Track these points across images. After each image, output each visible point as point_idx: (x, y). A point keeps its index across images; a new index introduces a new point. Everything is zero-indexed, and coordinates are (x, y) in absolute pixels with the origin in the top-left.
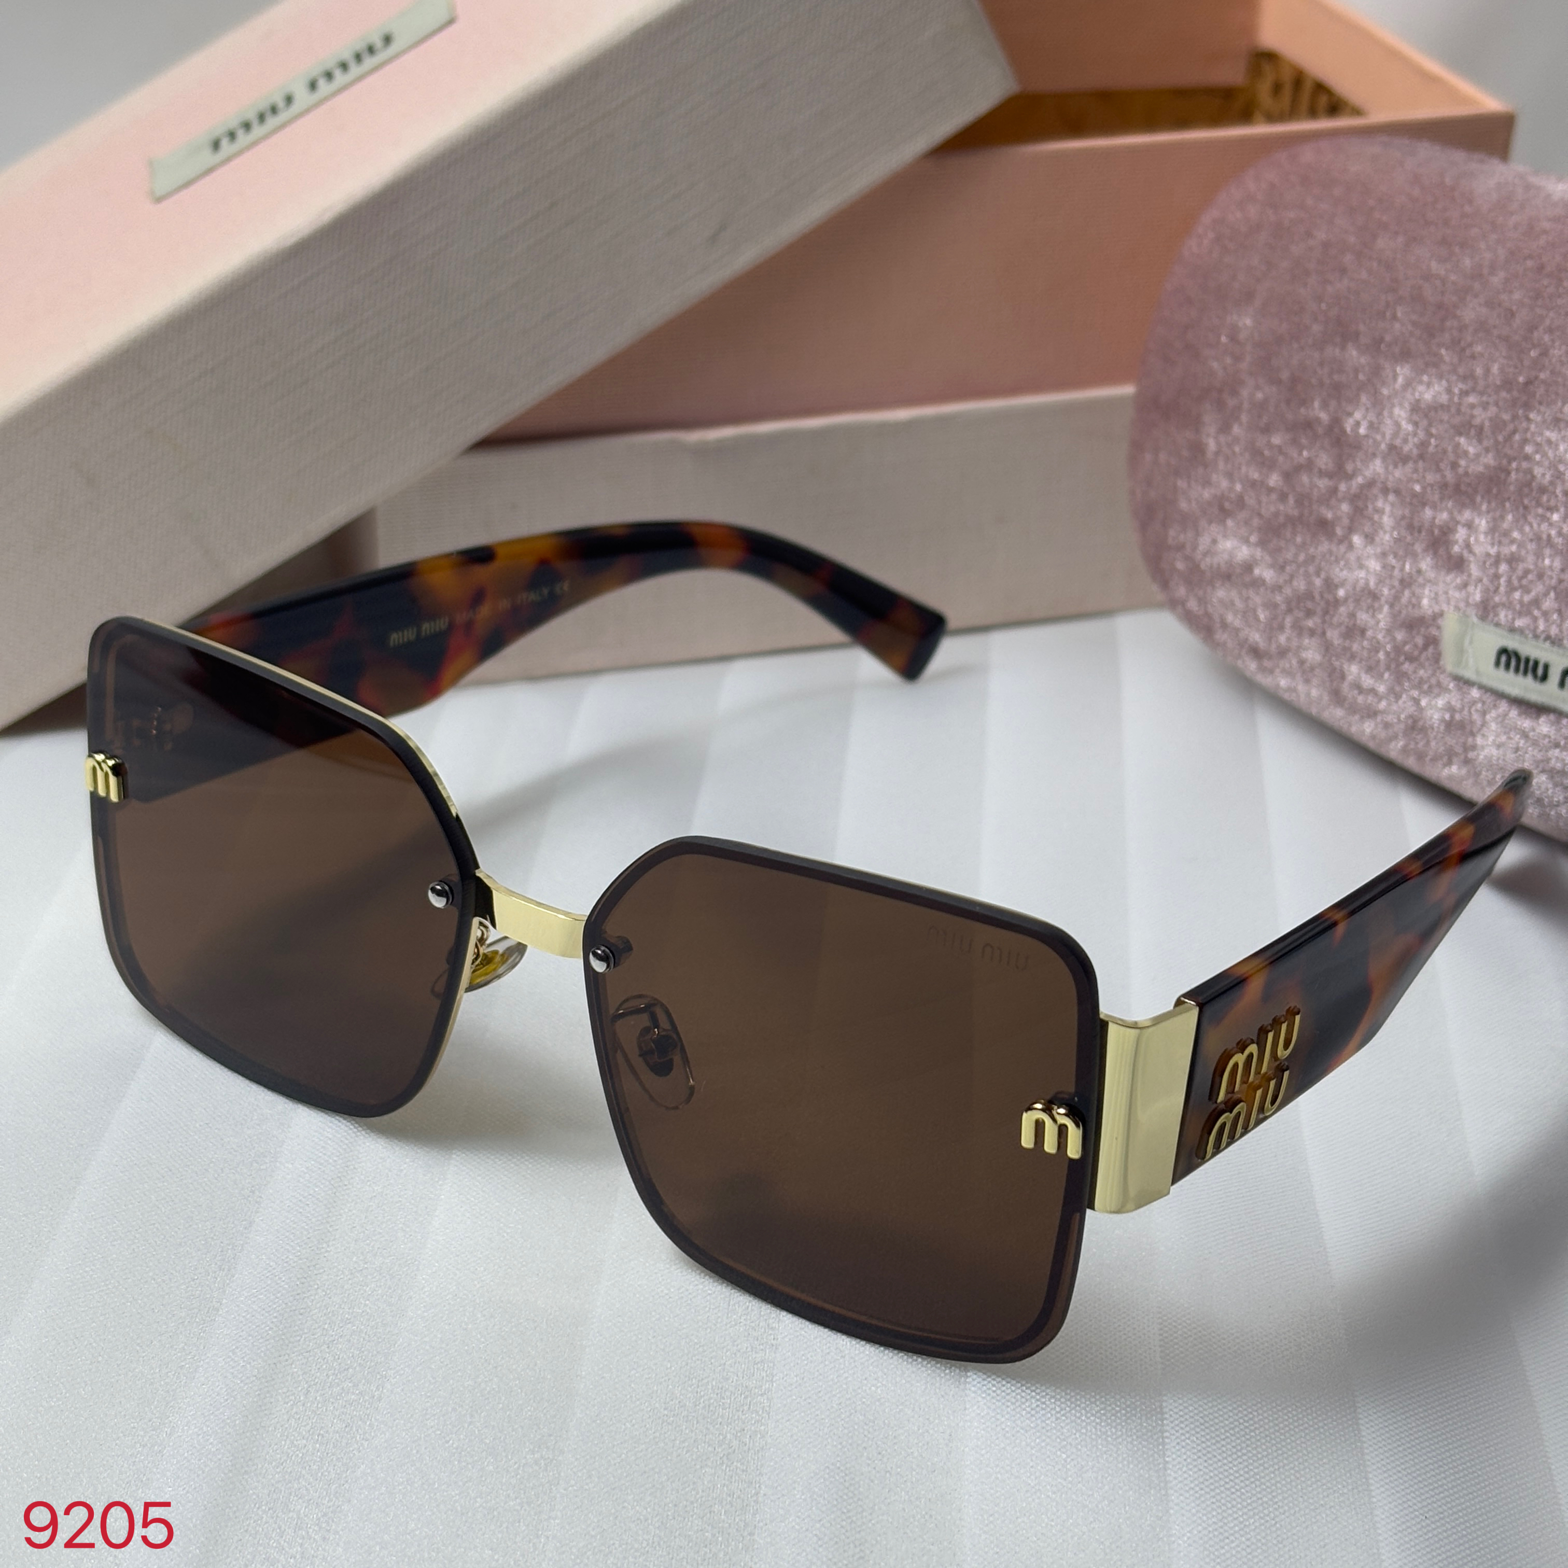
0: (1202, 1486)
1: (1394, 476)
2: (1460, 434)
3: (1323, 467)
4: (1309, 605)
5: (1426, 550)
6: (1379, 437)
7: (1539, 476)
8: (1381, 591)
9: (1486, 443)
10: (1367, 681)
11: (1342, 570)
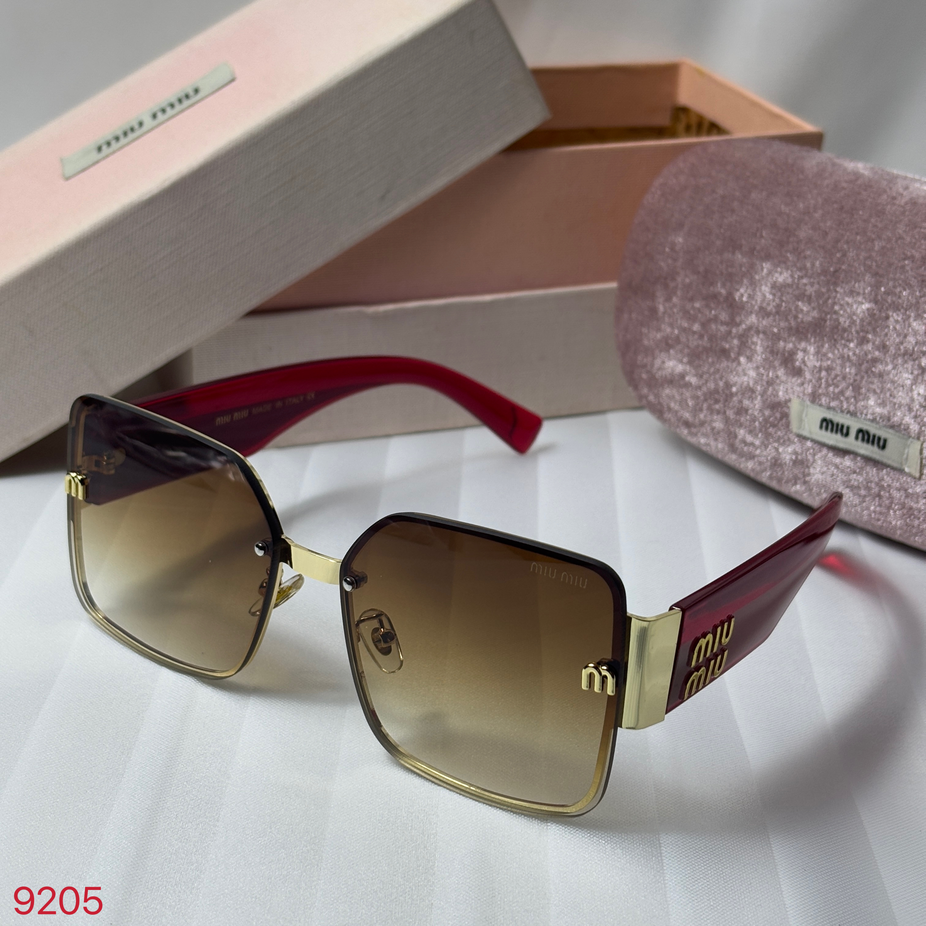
0: (681, 855)
1: (763, 324)
2: (799, 300)
3: (723, 320)
4: (717, 396)
5: (781, 365)
6: (754, 302)
7: (842, 323)
8: (756, 388)
9: (813, 305)
10: (749, 438)
11: (734, 377)
